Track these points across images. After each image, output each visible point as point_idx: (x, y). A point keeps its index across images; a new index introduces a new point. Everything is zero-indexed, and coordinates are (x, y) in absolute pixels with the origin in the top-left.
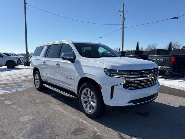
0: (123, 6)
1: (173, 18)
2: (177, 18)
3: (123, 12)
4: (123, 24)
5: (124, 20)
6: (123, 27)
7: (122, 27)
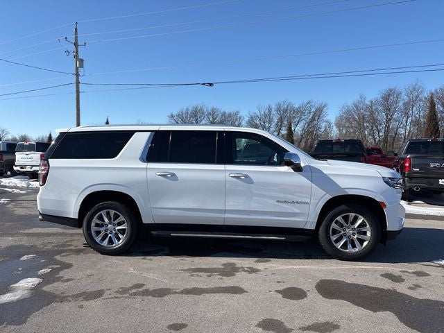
0: (76, 29)
1: (204, 84)
2: (211, 84)
3: (76, 44)
4: (77, 75)
5: (81, 65)
6: (78, 83)
7: (75, 81)
